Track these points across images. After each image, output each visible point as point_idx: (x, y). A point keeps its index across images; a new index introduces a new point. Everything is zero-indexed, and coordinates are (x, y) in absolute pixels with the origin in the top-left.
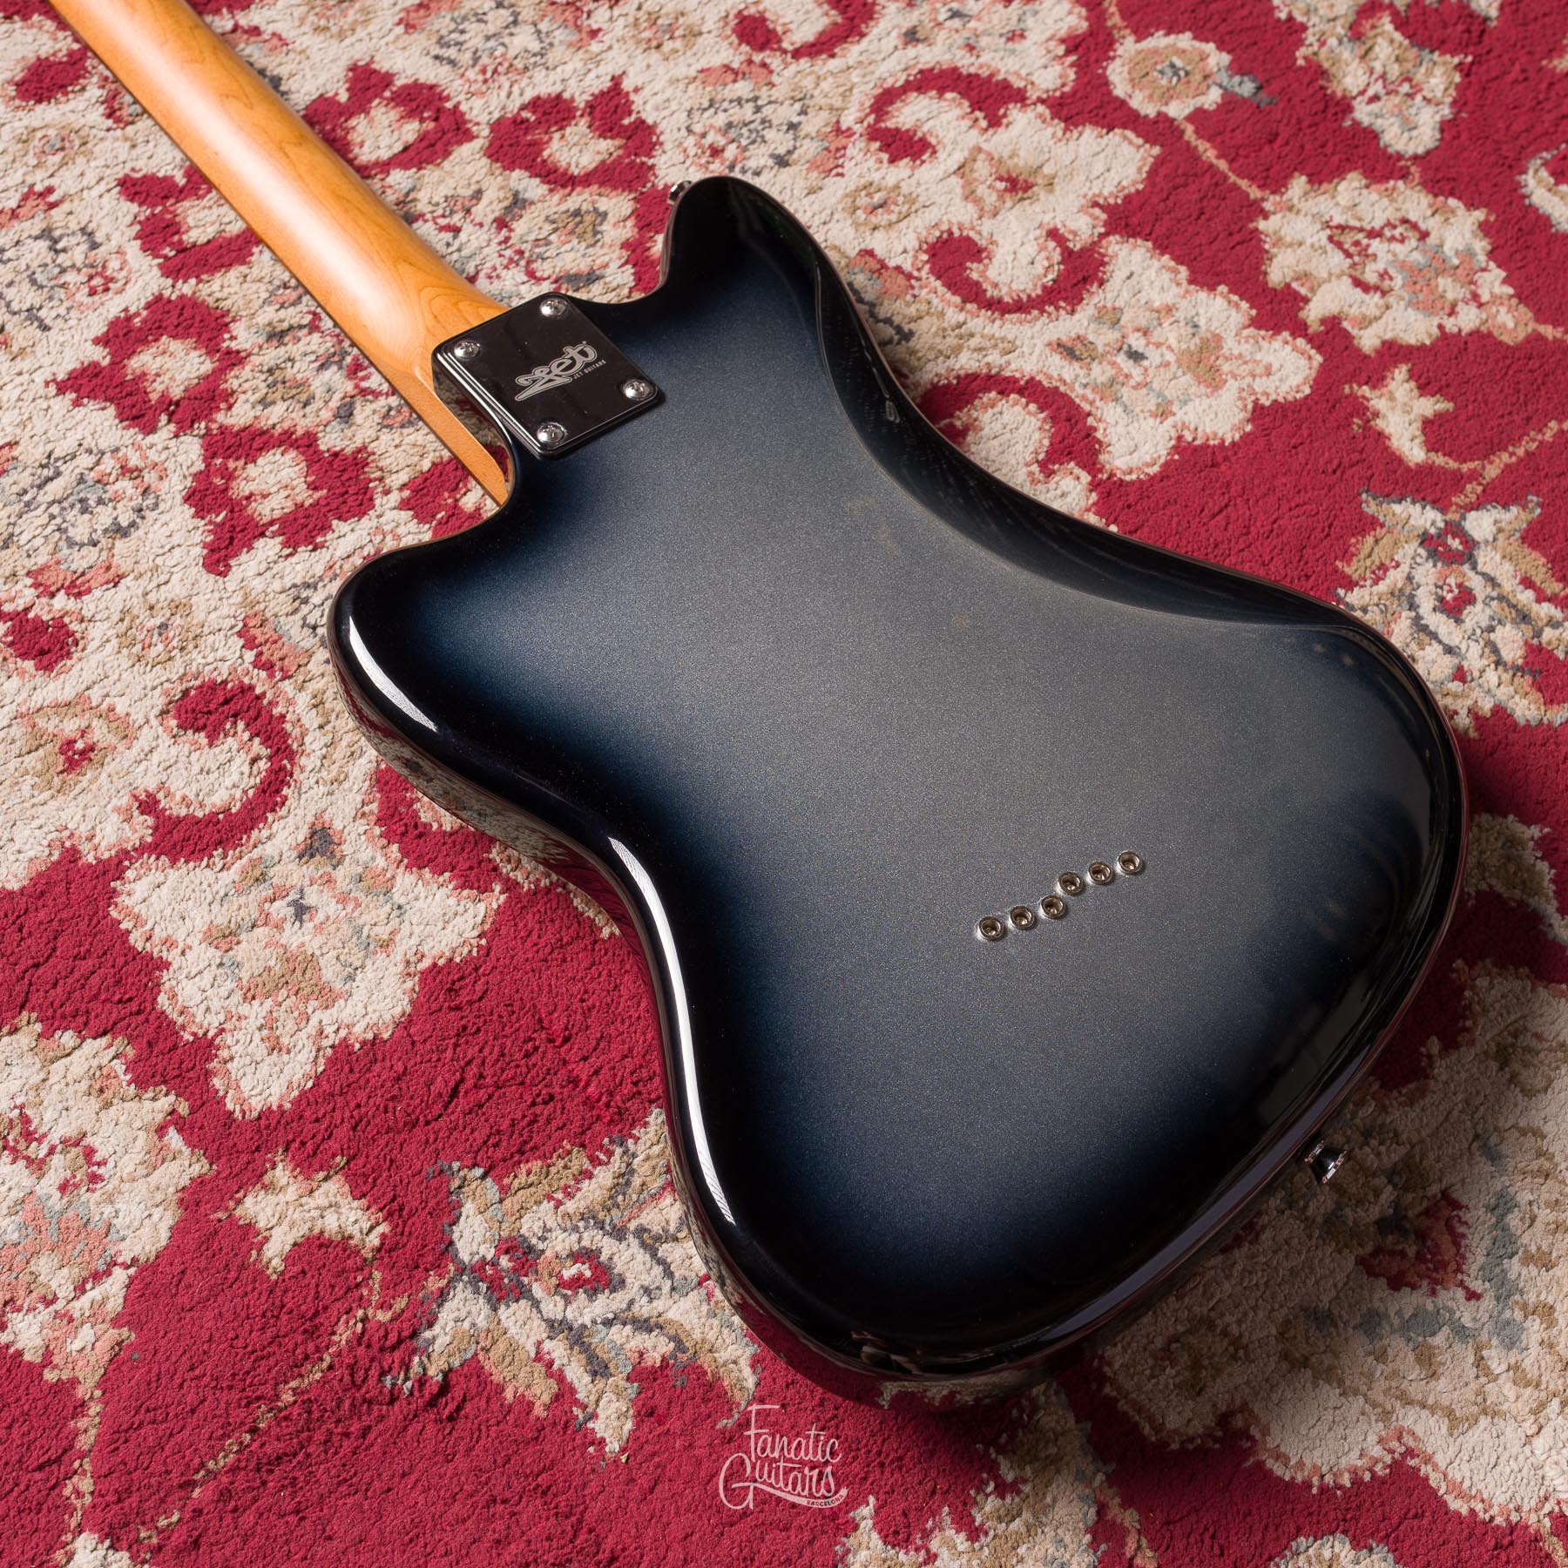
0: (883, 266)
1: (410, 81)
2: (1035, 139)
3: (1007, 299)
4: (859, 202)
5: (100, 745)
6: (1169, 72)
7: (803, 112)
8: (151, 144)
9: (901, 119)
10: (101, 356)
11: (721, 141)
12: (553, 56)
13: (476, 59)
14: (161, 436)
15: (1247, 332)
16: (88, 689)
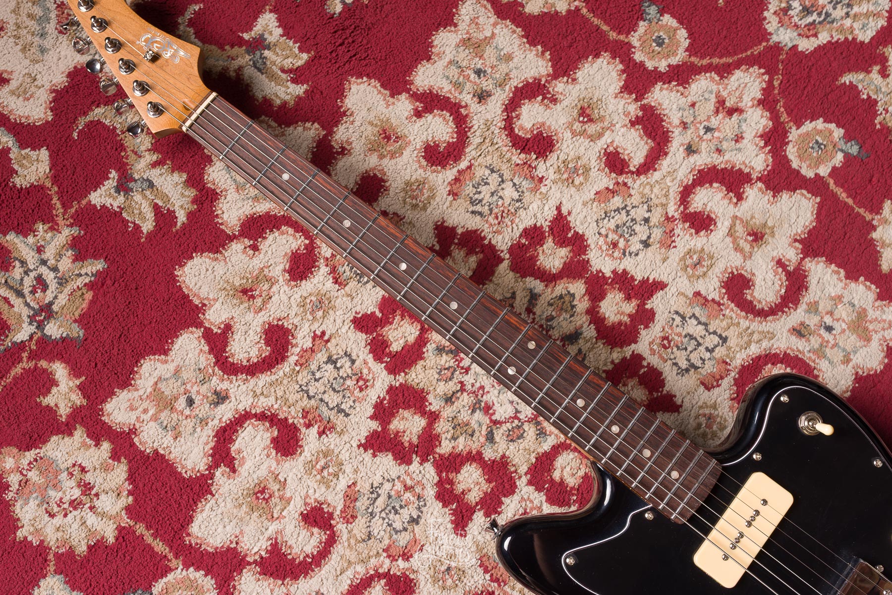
0: (706, 300)
1: (464, 230)
2: (761, 204)
3: (766, 308)
6: (816, 146)
8: (360, 296)
9: (695, 205)
10: (375, 425)
13: (491, 210)
14: (415, 465)
15: (877, 304)
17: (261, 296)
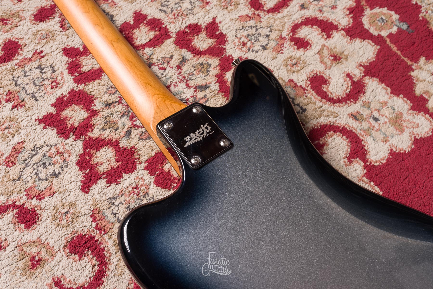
0: (296, 85)
1: (152, 18)
2: (341, 42)
3: (335, 98)
4: (288, 63)
5: (44, 259)
6: (381, 21)
8: (73, 37)
9: (300, 34)
10: (53, 110)
11: (246, 40)
12: (195, 11)
13: (172, 11)
14: (70, 140)
15: (410, 112)
16: (41, 236)
17: (11, 24)
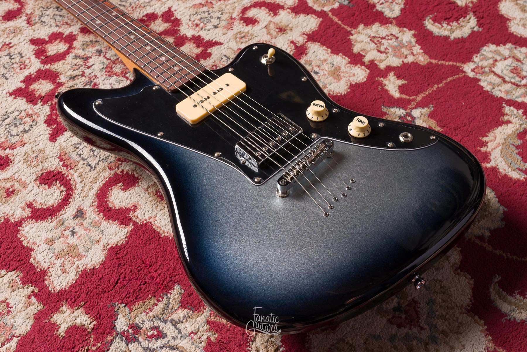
2: (287, 18)
4: (237, 36)
5: (17, 190)
7: (222, 14)
9: (249, 15)
10: (22, 85)
11: (199, 22)
12: (152, 3)
13: (130, 5)
14: (38, 106)
15: (347, 65)
16: (14, 174)
